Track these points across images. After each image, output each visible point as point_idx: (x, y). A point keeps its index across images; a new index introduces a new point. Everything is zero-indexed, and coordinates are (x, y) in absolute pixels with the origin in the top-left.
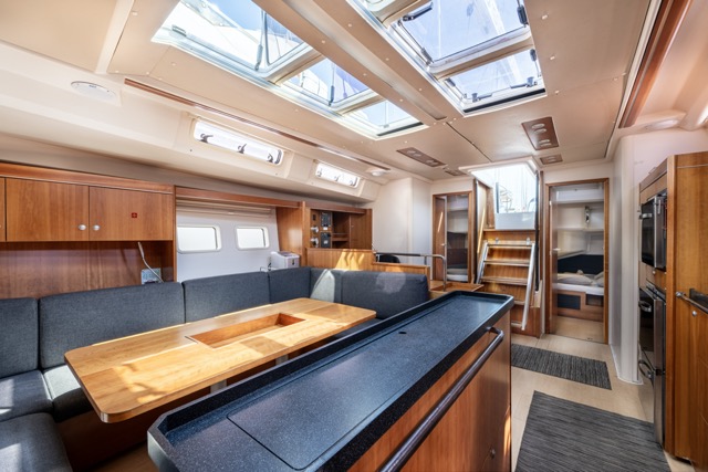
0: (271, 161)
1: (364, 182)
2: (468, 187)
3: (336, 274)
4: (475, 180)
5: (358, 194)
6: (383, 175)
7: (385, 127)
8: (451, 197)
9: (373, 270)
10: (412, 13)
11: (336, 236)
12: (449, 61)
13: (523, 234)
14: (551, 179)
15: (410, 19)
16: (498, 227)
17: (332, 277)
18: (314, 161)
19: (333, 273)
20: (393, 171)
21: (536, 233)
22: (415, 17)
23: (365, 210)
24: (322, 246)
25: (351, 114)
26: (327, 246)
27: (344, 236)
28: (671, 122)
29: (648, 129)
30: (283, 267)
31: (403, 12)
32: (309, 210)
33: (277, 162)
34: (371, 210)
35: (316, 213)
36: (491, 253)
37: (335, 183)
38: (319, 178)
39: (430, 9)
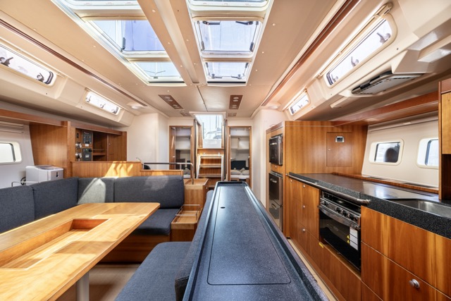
0: (41, 80)
1: (123, 112)
2: (190, 124)
3: (107, 182)
4: (195, 120)
5: (118, 120)
6: (139, 110)
7: (155, 78)
8: (178, 128)
9: (142, 176)
10: (209, 21)
11: (94, 152)
12: (212, 54)
13: (216, 151)
14: (231, 124)
15: (206, 23)
16: (204, 147)
17: (103, 184)
18: (86, 89)
19: (103, 180)
20: (149, 107)
21: (224, 150)
22: (210, 24)
23: (121, 132)
24: (84, 159)
25: (135, 63)
26: (89, 160)
27: (102, 152)
28: (276, 107)
29: (269, 108)
30: (46, 180)
31: (204, 19)
32: (74, 129)
33: (48, 83)
34: (126, 133)
35: (80, 131)
36: (202, 161)
37: (101, 109)
38: (87, 104)
39: (219, 24)
